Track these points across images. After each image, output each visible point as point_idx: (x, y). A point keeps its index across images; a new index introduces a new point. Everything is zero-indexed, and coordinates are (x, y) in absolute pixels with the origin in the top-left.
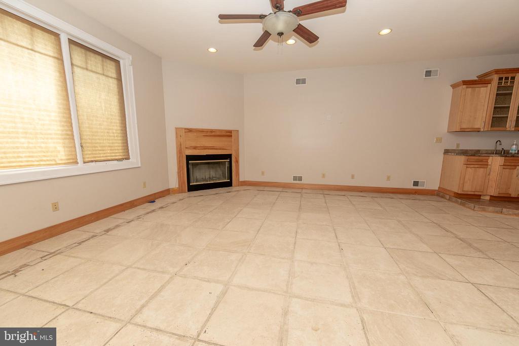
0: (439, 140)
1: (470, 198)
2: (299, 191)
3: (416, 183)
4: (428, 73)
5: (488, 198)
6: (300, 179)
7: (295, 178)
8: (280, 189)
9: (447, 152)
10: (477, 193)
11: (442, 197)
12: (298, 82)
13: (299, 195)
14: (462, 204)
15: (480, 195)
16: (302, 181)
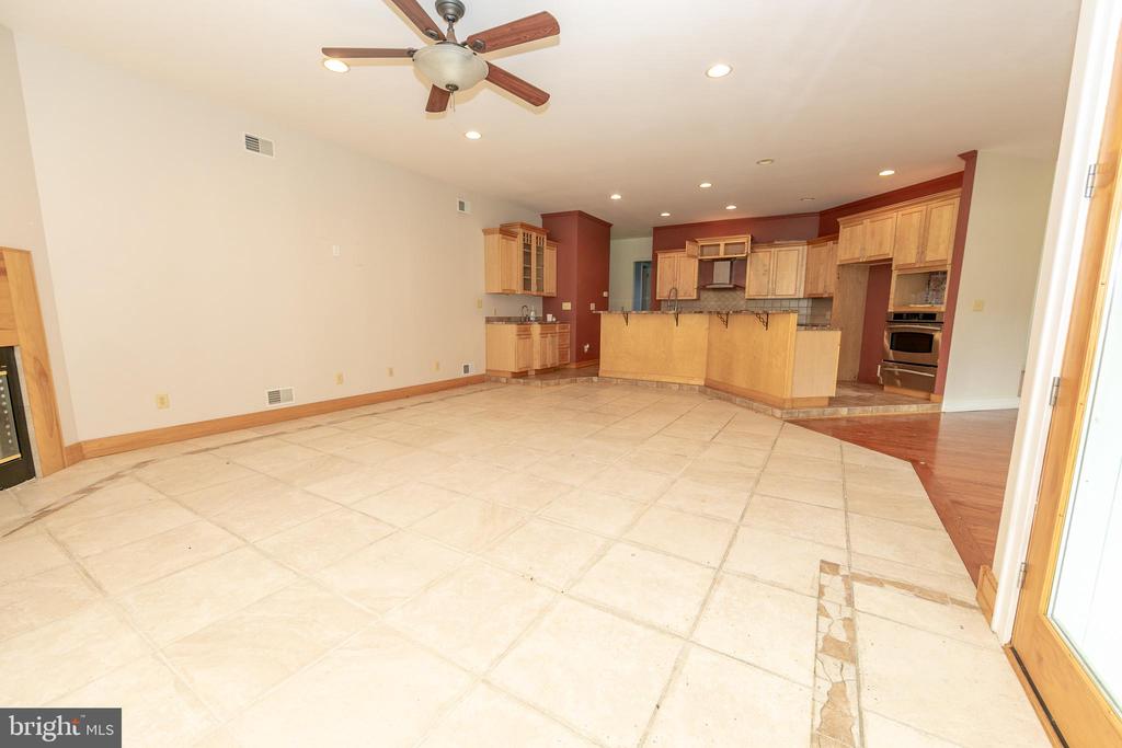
0: (480, 304)
4: (461, 206)
5: (534, 373)
6: (288, 394)
7: (273, 397)
9: (488, 320)
15: (527, 371)
16: (291, 399)
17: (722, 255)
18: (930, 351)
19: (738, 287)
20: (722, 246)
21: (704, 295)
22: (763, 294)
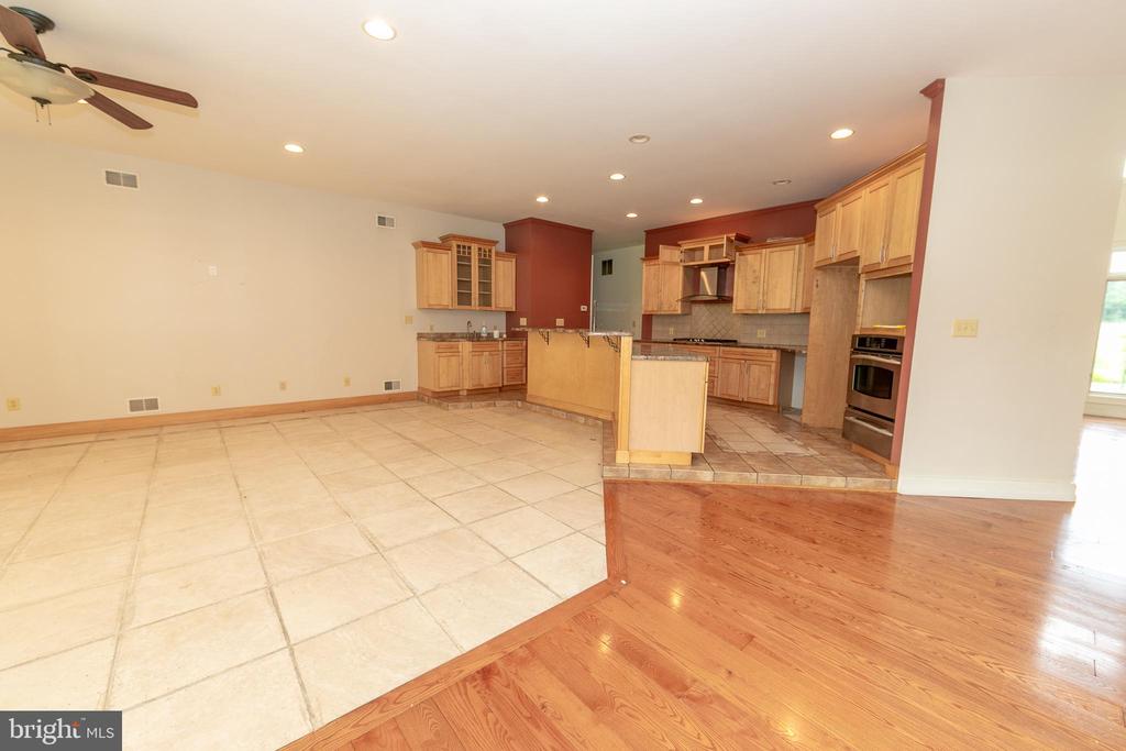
0: (409, 320)
1: (448, 397)
2: (156, 431)
3: (388, 386)
4: (382, 221)
5: (465, 393)
6: (153, 404)
7: (135, 406)
8: (92, 438)
9: (420, 336)
10: (454, 389)
11: (423, 400)
12: (112, 178)
13: (154, 440)
14: (439, 405)
15: (458, 391)
16: (157, 408)
17: (706, 260)
18: (889, 398)
19: (723, 299)
20: (707, 250)
21: (696, 309)
22: (756, 306)
